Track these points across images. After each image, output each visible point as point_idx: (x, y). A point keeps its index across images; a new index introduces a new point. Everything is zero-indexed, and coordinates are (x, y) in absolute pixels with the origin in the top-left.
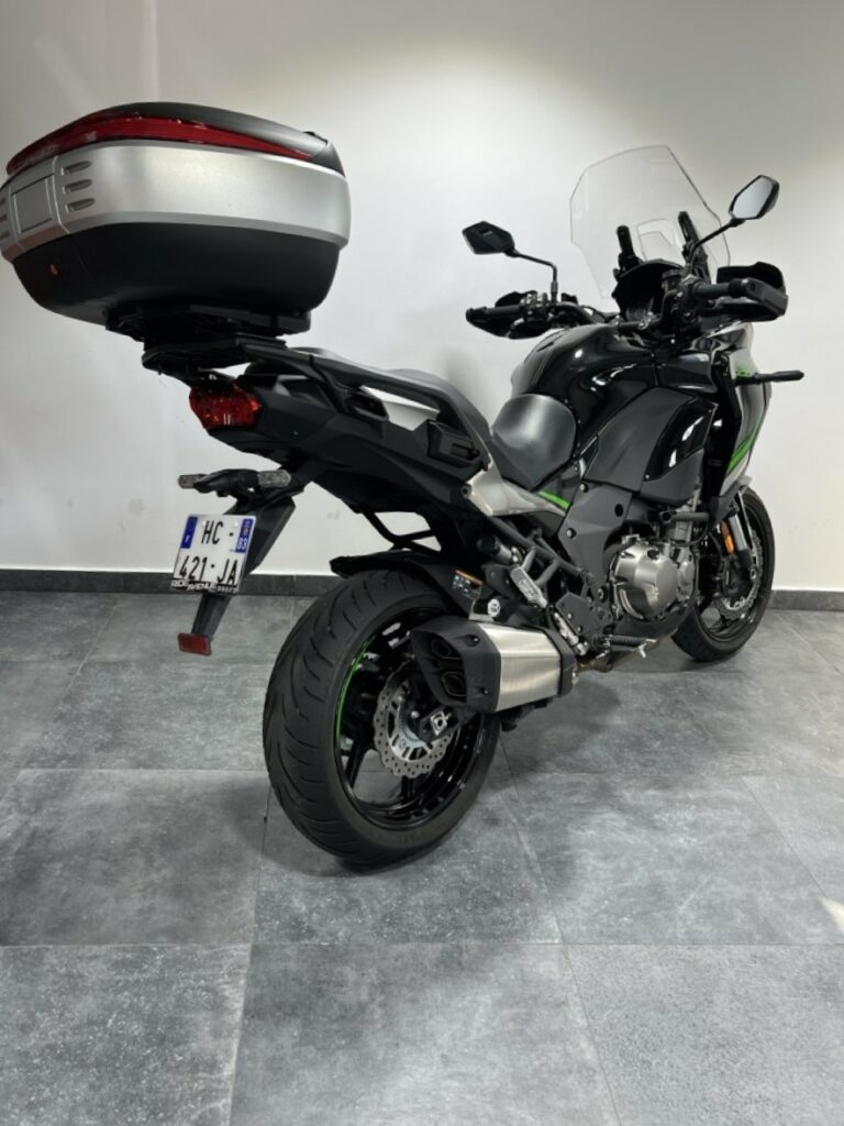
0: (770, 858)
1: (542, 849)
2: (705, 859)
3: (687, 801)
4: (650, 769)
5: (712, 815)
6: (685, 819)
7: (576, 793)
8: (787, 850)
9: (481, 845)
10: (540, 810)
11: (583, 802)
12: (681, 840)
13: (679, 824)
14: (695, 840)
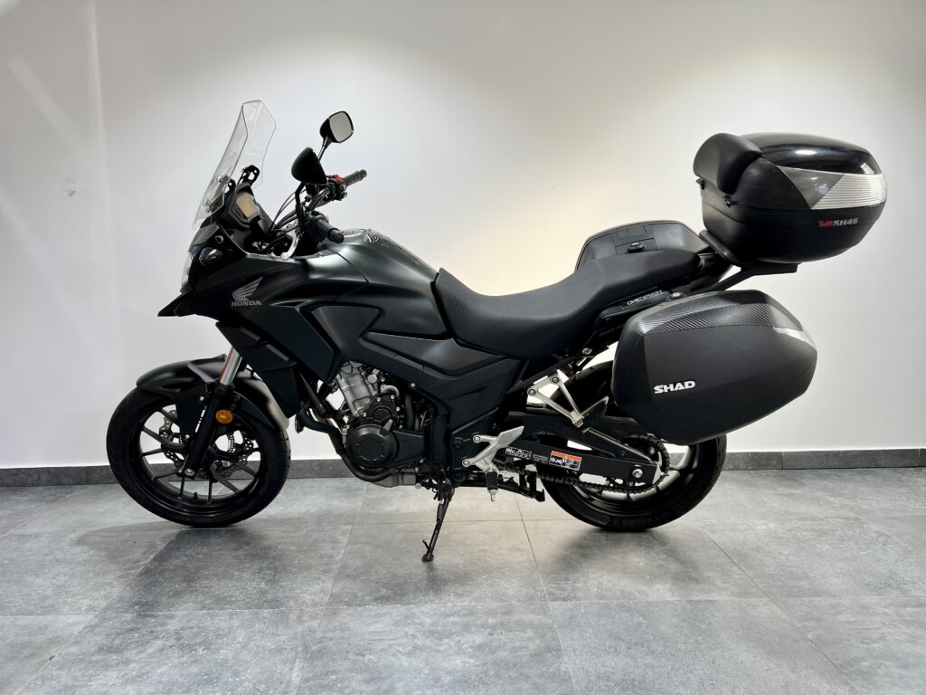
0: (541, 676)
1: (310, 675)
2: (473, 678)
3: (484, 626)
4: (463, 599)
5: (503, 637)
6: (474, 642)
7: (378, 622)
8: (563, 668)
9: (252, 672)
10: (331, 639)
11: (378, 630)
12: (459, 661)
13: (466, 646)
14: (471, 661)
